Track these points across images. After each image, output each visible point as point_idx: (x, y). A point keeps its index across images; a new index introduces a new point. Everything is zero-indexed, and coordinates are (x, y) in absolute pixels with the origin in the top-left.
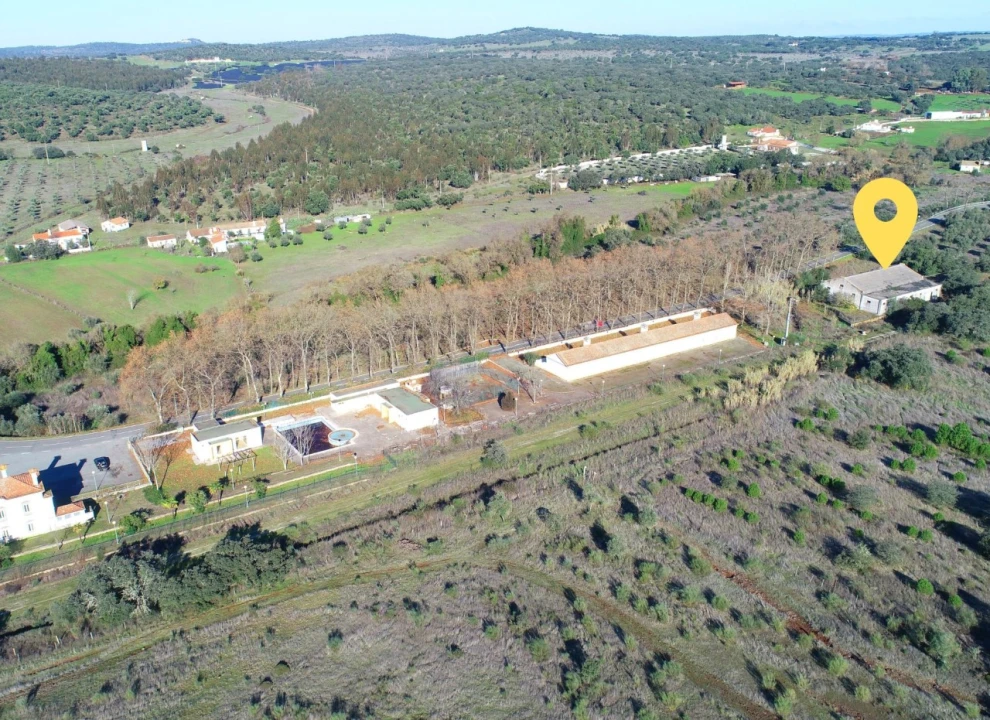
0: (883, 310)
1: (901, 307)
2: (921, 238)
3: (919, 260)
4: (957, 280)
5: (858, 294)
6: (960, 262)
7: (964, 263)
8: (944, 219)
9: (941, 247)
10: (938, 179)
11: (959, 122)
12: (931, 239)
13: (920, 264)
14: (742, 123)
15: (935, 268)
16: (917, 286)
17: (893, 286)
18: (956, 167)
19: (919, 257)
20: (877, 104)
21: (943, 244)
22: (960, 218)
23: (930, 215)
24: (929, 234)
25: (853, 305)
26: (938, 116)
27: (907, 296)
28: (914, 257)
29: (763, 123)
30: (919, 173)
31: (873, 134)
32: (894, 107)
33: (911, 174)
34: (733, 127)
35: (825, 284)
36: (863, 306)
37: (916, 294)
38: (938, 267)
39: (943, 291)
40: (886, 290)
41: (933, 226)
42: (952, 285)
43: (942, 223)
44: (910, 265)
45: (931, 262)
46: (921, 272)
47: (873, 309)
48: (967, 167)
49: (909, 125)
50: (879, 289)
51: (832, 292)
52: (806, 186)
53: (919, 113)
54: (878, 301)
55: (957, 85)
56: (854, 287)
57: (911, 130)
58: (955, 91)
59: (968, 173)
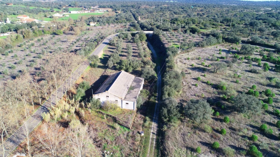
5: (119, 100)
10: (87, 29)
13: (124, 67)
14: (14, 14)
16: (138, 83)
17: (129, 86)
18: (89, 24)
19: (123, 64)
20: (55, 10)
26: (72, 12)
31: (59, 17)
32: (60, 11)
34: (11, 16)
35: (97, 97)
38: (132, 67)
40: (129, 92)
41: (106, 45)
45: (129, 66)
47: (130, 107)
52: (46, 34)
53: (67, 12)
54: (133, 102)
55: (72, 5)
56: (116, 96)
57: (68, 16)
58: (72, 7)
59: (92, 26)
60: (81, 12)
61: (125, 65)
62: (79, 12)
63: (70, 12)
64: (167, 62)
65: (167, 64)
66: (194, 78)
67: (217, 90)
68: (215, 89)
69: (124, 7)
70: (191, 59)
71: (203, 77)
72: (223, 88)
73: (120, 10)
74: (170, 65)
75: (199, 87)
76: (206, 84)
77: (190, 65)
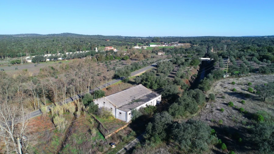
0: (129, 119)
1: (141, 114)
2: (149, 72)
3: (149, 82)
4: (168, 91)
5: (114, 108)
6: (167, 81)
7: (168, 81)
8: (156, 64)
9: (157, 75)
10: (153, 57)
11: (156, 47)
12: (153, 71)
13: (149, 84)
14: (104, 46)
15: (156, 85)
16: (150, 97)
17: (136, 99)
18: (157, 54)
19: (148, 80)
20: (138, 44)
21: (158, 74)
22: (162, 64)
23: (152, 64)
24: (152, 70)
25: (112, 116)
26: (151, 46)
27: (144, 105)
28: (146, 80)
29: (109, 46)
30: (148, 54)
31: (137, 49)
32: (142, 44)
33: (146, 55)
34: (101, 47)
35: (96, 102)
36: (118, 117)
37: (149, 103)
38: (158, 84)
39: (162, 98)
40: (132, 103)
41: (153, 67)
42: (166, 94)
43: (156, 66)
44: (145, 85)
45: (154, 82)
46: (151, 88)
47: (123, 118)
48: (160, 54)
49: (145, 47)
50: (127, 103)
51: (100, 106)
52: (116, 59)
53: (148, 45)
54: (125, 113)
55: (154, 41)
56: (111, 103)
57: (146, 48)
58: (154, 42)
59: (160, 55)
60: (160, 46)
61: (150, 81)
62: (157, 46)
63: (149, 46)
64: (201, 83)
65: (200, 85)
66: (225, 102)
67: (250, 120)
68: (246, 119)
69: (203, 42)
70: (237, 84)
71: (240, 104)
72: (258, 119)
73: (198, 44)
74: (202, 86)
75: (225, 113)
76: (237, 111)
77: (231, 90)
